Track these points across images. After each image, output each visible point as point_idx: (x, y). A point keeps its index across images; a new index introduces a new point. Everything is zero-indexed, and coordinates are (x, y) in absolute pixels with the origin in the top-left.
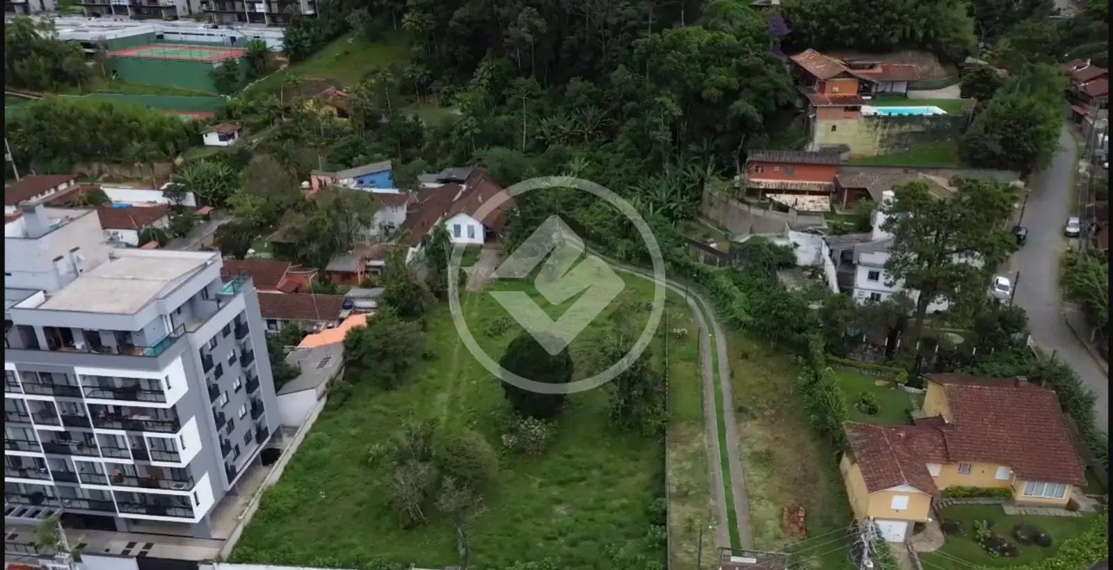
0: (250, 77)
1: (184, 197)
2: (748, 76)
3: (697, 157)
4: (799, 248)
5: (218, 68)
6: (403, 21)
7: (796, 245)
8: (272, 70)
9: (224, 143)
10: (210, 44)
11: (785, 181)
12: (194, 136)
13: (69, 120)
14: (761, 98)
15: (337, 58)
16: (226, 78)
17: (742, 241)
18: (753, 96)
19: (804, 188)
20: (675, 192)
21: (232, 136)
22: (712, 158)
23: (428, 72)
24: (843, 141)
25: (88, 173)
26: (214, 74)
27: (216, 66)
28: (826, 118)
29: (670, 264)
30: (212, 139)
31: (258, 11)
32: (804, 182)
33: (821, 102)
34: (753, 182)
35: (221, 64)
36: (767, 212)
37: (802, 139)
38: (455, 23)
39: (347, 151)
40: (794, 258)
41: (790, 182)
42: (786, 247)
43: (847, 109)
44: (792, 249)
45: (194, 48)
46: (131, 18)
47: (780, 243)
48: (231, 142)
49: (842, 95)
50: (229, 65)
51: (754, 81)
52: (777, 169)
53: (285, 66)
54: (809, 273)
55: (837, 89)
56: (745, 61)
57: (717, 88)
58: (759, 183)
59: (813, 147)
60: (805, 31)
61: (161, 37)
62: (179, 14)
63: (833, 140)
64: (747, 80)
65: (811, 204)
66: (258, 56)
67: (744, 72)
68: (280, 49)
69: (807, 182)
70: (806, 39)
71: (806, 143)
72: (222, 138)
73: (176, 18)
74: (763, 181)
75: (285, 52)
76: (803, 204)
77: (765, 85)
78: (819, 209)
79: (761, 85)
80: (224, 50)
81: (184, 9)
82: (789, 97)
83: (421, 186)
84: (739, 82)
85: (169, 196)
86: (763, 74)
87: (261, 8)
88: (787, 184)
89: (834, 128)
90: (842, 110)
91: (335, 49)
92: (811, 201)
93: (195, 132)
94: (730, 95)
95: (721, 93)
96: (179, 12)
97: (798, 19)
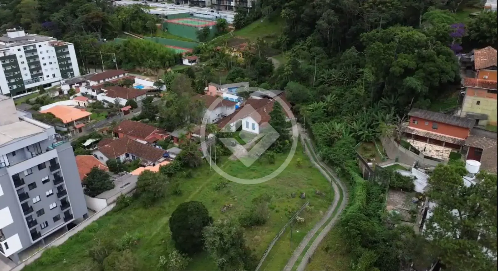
0: (216, 35)
1: (162, 86)
2: (424, 62)
3: (385, 107)
4: (417, 180)
5: (201, 30)
6: (282, 13)
7: (416, 178)
8: (227, 32)
9: (190, 64)
10: (208, 19)
11: (431, 132)
12: (178, 59)
13: (135, 48)
14: (428, 77)
15: (254, 29)
16: (204, 35)
17: (383, 167)
18: (423, 74)
19: (443, 140)
20: (364, 126)
21: (194, 61)
22: (393, 108)
23: (288, 39)
24: (486, 113)
25: (140, 70)
26: (198, 32)
27: (200, 29)
28: (473, 95)
29: (340, 169)
30: (186, 62)
31: (231, 5)
32: (444, 135)
33: (469, 84)
34: (410, 129)
35: (202, 28)
36: (407, 151)
37: (454, 107)
38: (304, 15)
39: (234, 75)
40: (413, 186)
41: (434, 133)
42: (409, 177)
43: (489, 91)
44: (412, 180)
45: (200, 20)
46: (189, 5)
47: (404, 174)
48: (193, 64)
49: (490, 81)
50: (206, 29)
51: (426, 65)
52: (427, 124)
53: (232, 31)
54: (415, 199)
55: (487, 77)
56: (424, 52)
57: (400, 67)
58: (413, 131)
59: (461, 113)
60: (488, 35)
61: (192, 15)
62: (206, 5)
63: (478, 110)
64: (421, 64)
65: (435, 153)
66: (221, 26)
67: (422, 59)
68: (232, 23)
69: (447, 136)
70: (488, 41)
71: (456, 109)
72: (189, 62)
73: (204, 6)
74: (416, 129)
75: (233, 25)
76: (430, 151)
77: (432, 68)
78: (439, 158)
79: (430, 68)
80: (209, 22)
81: (209, 2)
82: (449, 78)
83: (250, 98)
84: (417, 64)
85: (157, 86)
86: (434, 61)
87: (233, 4)
88: (432, 134)
89: (478, 103)
90: (486, 92)
91: (255, 25)
92: (437, 151)
93: (179, 58)
94: (408, 72)
95: (403, 70)
96: (207, 4)
97: (485, 26)
